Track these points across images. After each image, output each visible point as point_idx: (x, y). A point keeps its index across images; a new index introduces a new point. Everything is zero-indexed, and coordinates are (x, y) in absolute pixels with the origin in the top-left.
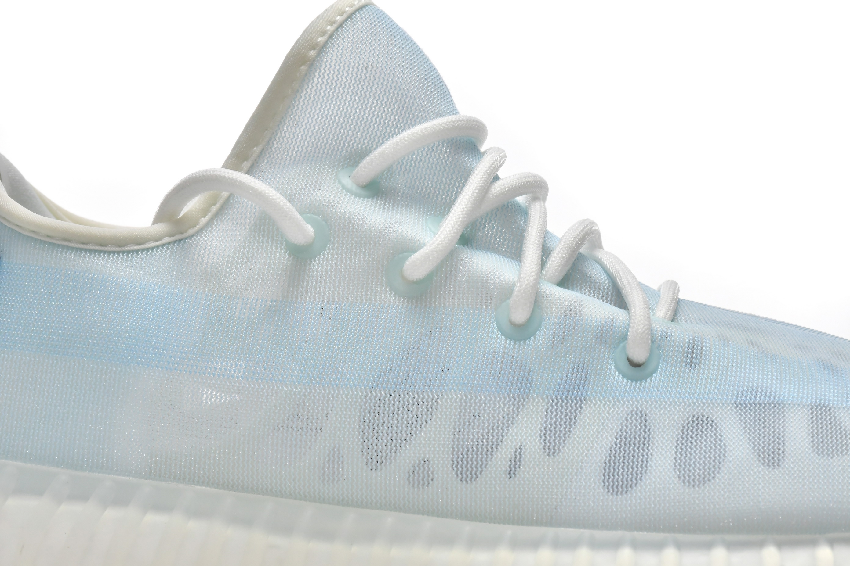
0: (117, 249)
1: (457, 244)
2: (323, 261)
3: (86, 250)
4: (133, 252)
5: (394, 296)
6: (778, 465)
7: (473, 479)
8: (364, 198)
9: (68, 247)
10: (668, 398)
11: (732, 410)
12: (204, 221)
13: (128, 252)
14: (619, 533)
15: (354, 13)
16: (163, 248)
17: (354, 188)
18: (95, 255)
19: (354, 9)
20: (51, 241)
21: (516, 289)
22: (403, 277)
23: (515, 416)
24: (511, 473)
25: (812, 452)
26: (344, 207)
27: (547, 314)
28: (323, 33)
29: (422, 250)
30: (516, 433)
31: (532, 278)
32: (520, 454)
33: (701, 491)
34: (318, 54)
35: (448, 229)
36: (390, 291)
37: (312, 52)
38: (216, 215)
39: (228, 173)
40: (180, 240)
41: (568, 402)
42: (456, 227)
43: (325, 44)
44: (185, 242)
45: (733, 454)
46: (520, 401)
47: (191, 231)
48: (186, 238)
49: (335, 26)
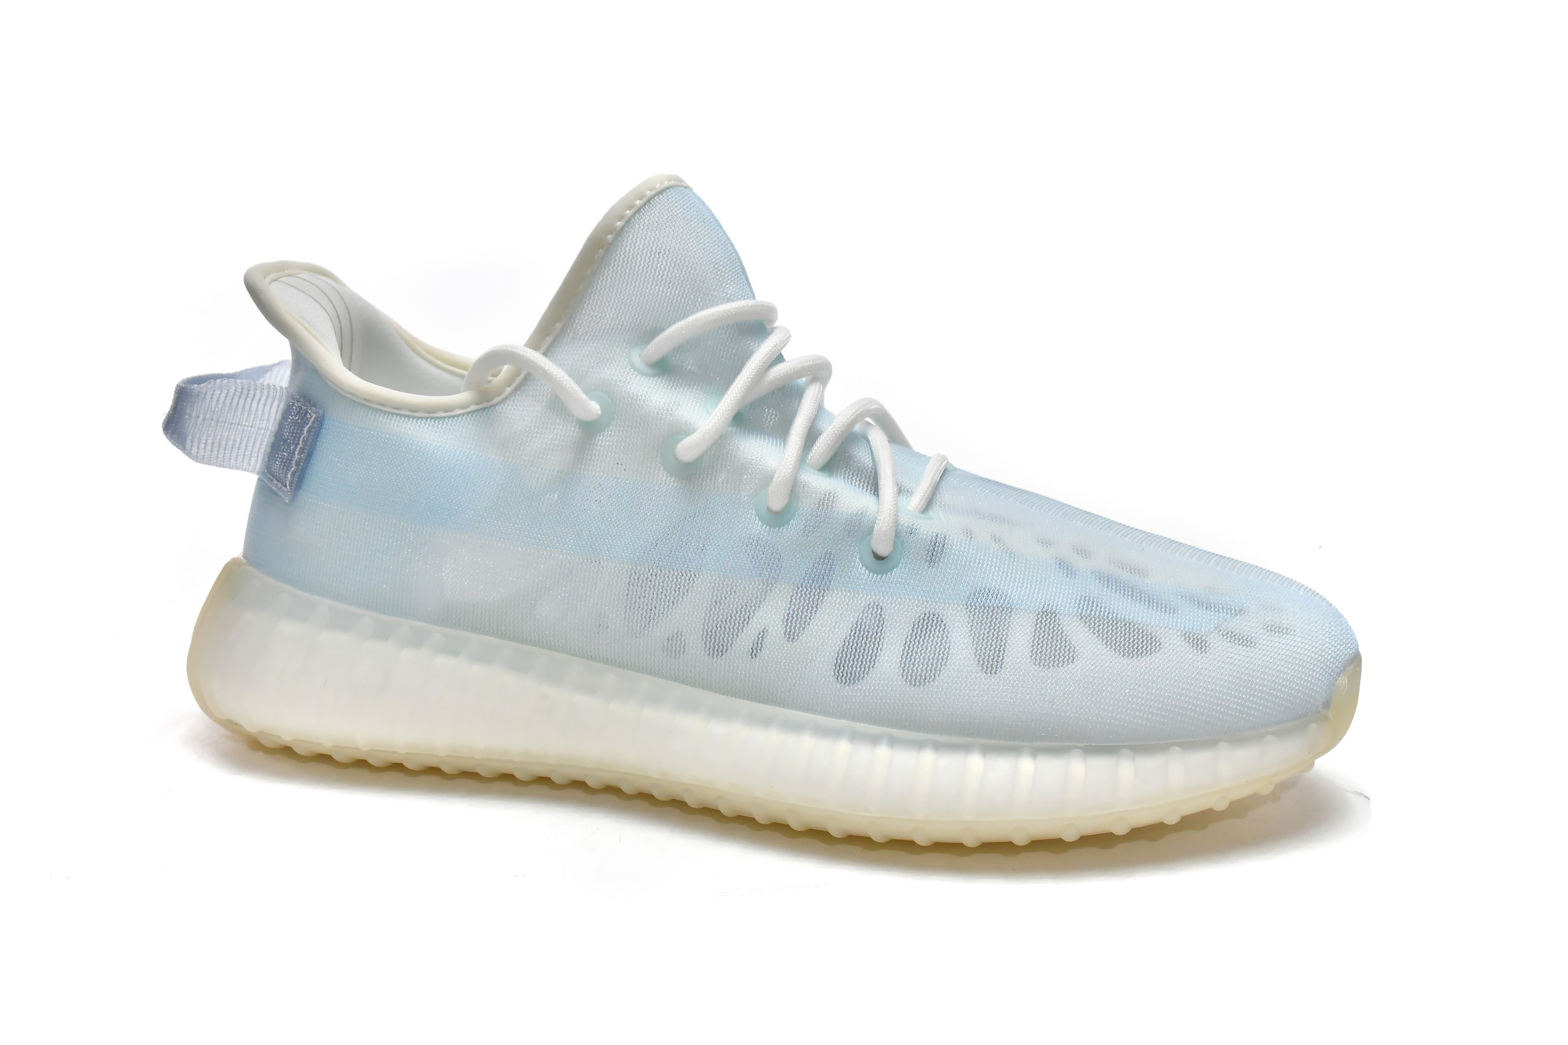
0: (426, 415)
1: (730, 426)
2: (607, 437)
3: (397, 415)
4: (440, 418)
5: (667, 475)
6: (995, 673)
7: (719, 656)
8: (650, 376)
9: (381, 411)
10: (904, 595)
11: (962, 611)
12: (509, 390)
13: (436, 418)
14: (844, 722)
15: (653, 197)
16: (468, 415)
17: (642, 366)
18: (405, 419)
19: (653, 193)
20: (367, 404)
21: (776, 475)
22: (677, 459)
23: (762, 599)
24: (754, 652)
25: (1030, 662)
26: (628, 387)
27: (802, 504)
28: (621, 218)
29: (695, 434)
30: (761, 617)
31: (789, 471)
32: (762, 637)
33: (920, 692)
34: (615, 239)
35: (716, 418)
36: (663, 469)
37: (609, 236)
38: (516, 389)
39: (527, 353)
40: (484, 409)
41: (811, 591)
42: (725, 415)
43: (622, 229)
44: (488, 411)
45: (955, 657)
46: (768, 586)
47: (497, 400)
48: (490, 407)
49: (633, 210)
